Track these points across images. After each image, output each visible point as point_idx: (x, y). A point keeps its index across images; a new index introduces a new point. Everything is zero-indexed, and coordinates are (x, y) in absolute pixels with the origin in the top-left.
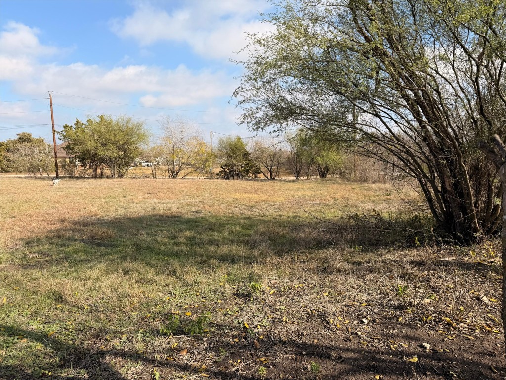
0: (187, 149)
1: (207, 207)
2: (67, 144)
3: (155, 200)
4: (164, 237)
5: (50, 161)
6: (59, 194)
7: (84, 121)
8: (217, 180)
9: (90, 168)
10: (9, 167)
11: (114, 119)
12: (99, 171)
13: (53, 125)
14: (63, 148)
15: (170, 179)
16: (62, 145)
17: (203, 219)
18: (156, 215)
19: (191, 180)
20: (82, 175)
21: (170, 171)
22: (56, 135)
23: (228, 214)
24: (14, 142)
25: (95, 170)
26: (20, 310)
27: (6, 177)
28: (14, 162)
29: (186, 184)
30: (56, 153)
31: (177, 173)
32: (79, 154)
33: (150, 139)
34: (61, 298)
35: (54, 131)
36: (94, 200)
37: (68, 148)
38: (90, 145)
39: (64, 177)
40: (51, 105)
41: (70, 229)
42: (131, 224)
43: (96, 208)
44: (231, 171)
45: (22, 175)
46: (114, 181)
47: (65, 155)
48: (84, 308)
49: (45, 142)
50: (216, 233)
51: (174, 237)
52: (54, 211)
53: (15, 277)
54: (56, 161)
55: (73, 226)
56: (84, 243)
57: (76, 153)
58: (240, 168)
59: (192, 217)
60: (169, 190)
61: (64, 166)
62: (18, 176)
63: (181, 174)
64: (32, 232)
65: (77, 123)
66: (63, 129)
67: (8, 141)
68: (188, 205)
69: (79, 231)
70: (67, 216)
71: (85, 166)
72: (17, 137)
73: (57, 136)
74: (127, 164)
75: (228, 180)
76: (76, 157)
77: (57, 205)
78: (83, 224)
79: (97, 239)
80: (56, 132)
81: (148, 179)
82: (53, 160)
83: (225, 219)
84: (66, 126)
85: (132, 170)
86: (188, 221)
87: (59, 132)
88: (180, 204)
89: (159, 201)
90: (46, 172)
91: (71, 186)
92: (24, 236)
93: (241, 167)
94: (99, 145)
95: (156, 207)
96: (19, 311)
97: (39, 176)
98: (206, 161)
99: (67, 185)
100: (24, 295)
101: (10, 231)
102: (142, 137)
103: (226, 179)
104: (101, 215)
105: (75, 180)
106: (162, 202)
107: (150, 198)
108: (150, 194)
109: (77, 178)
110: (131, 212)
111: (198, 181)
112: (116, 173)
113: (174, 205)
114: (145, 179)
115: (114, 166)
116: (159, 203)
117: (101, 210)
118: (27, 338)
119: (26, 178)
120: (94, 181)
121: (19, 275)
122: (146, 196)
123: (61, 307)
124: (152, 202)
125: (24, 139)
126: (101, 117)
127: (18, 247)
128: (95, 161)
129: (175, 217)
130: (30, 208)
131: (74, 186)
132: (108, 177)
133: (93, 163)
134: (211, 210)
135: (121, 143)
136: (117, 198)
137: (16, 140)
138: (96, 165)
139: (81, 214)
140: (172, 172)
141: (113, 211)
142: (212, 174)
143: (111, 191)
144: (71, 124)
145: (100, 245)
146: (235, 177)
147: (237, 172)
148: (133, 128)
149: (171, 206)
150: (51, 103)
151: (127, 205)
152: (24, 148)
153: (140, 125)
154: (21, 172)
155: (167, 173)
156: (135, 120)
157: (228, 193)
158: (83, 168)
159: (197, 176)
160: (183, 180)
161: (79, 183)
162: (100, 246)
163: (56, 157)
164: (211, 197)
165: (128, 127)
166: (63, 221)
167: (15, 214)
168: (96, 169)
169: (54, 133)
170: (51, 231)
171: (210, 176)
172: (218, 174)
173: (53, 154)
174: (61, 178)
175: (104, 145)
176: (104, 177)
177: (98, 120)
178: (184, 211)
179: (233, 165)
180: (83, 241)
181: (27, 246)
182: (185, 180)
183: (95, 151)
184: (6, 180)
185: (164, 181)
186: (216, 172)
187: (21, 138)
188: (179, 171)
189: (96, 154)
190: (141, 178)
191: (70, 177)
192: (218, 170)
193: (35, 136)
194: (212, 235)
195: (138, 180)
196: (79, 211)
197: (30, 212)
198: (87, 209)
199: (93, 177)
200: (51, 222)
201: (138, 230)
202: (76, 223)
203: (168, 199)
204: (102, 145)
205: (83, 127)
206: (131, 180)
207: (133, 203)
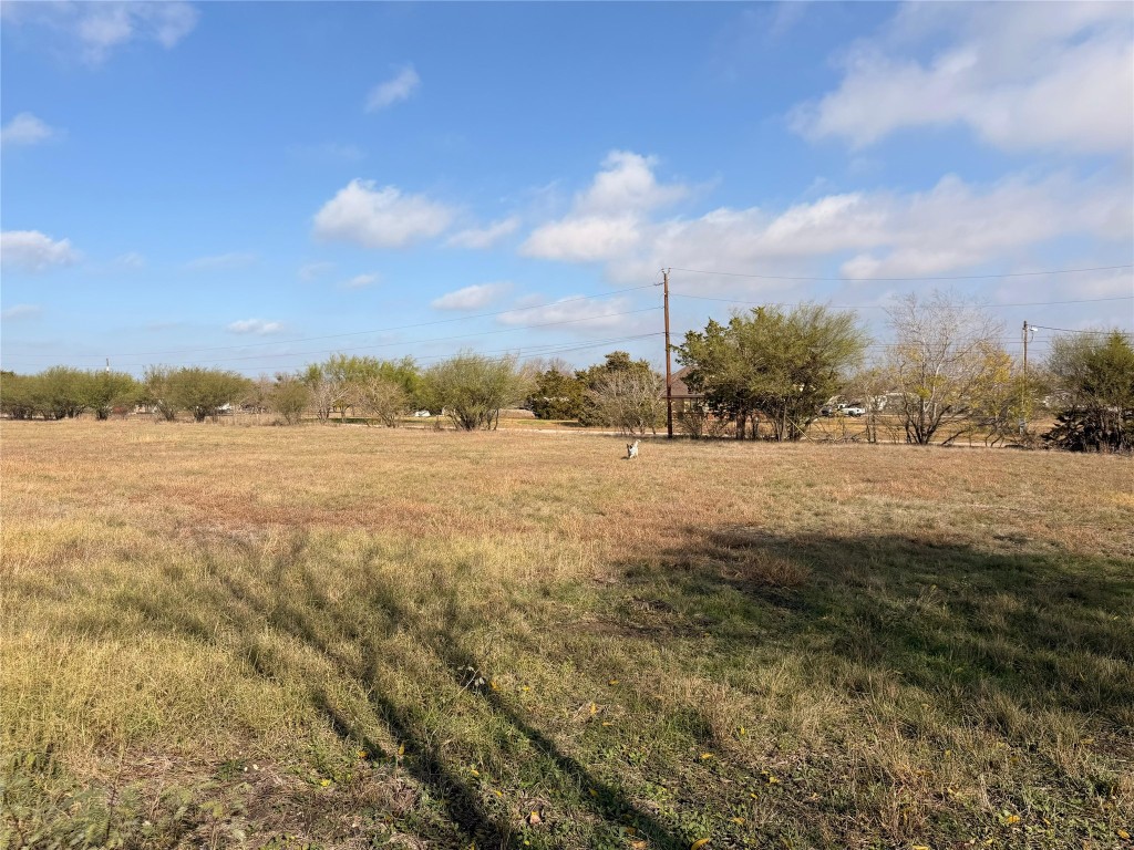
0: (958, 373)
1: (1039, 528)
2: (688, 371)
3: (885, 499)
4: (941, 604)
5: (658, 405)
6: (676, 471)
7: (724, 323)
8: (1044, 452)
9: (731, 419)
10: (590, 416)
11: (787, 313)
12: (748, 425)
13: (667, 335)
14: (682, 379)
15: (910, 446)
16: (681, 372)
17: (1042, 563)
18: (897, 537)
19: (968, 449)
20: (716, 435)
21: (912, 428)
22: (671, 353)
23: (1117, 556)
24: (601, 370)
25: (742, 424)
26: (624, 746)
27: (586, 436)
28: (599, 408)
29: (957, 461)
30: (669, 389)
31: (930, 433)
32: (711, 391)
33: (866, 352)
34: (711, 736)
35: (668, 346)
36: (744, 488)
37: (691, 379)
38: (733, 371)
39: (682, 437)
40: (666, 296)
41: (707, 551)
42: (841, 554)
43: (754, 508)
44: (1088, 430)
45: (611, 432)
46: (780, 448)
47: (686, 393)
48: (765, 779)
49: (650, 368)
50: (1102, 614)
51: (968, 609)
52: (670, 506)
53: (610, 654)
54: (669, 404)
55: (712, 546)
56: (739, 589)
57: (706, 388)
58: (1120, 420)
59: (1002, 552)
60: (916, 473)
61: (680, 415)
62: (605, 433)
63: (941, 435)
64: (635, 548)
65: (711, 326)
66: (685, 340)
67: (592, 370)
68: (979, 518)
69: (724, 557)
70: (696, 521)
71: (720, 415)
72: (604, 362)
73: (674, 355)
74: (809, 410)
75: (1079, 454)
76: (708, 397)
77: (675, 494)
78: (732, 543)
79: (768, 583)
80: (671, 349)
81: (857, 445)
82: (663, 403)
83: (1113, 569)
84: (690, 335)
85: (818, 426)
86: (994, 565)
87: (677, 348)
88: (957, 512)
89: (895, 500)
90: (651, 426)
91: (696, 455)
92: (621, 557)
93: (1125, 418)
94: (752, 369)
95: (894, 518)
96: (622, 748)
97: (638, 433)
98: (1013, 401)
99: (688, 454)
100: (631, 706)
101: (595, 542)
102: (847, 348)
103: (1073, 449)
104: (767, 524)
105: (702, 442)
106: (907, 503)
107: (871, 493)
108: (869, 481)
109: (707, 439)
110: (834, 523)
111: (989, 453)
112: (785, 429)
113: (939, 514)
114: (851, 446)
115: (781, 416)
116: (899, 506)
117: (764, 512)
118: (645, 838)
119: (616, 436)
120: (740, 447)
121: (616, 648)
122: (862, 485)
123: (710, 760)
124: (881, 503)
125: (617, 363)
126: (759, 312)
127: (612, 580)
128: (743, 404)
129: (951, 547)
130: (628, 498)
131: (701, 455)
132: (767, 439)
133: (738, 408)
134: (1054, 535)
135: (800, 363)
136: (793, 486)
137: (603, 367)
138: (744, 413)
139: (724, 517)
140: (917, 430)
141: (792, 518)
142: (1029, 437)
143: (778, 469)
144: (700, 329)
145: (776, 600)
146: (1103, 445)
147: (1109, 433)
148: (827, 330)
149: (932, 515)
150: (666, 291)
151: (821, 506)
152: (616, 381)
153: (843, 323)
154: (608, 426)
155: (903, 432)
156: (834, 311)
157: (1093, 489)
158: (717, 419)
159: (986, 440)
160: (946, 450)
161: (711, 450)
162: (776, 604)
163: (669, 397)
164: (1045, 500)
165: (815, 328)
166: (690, 531)
167: (603, 509)
168: (744, 421)
169: (668, 351)
170: (667, 552)
171: (1026, 441)
172: (1046, 437)
173: (663, 392)
174: (676, 438)
175: (763, 370)
176: (759, 439)
177: (753, 318)
178: (974, 534)
179: (1098, 412)
180: (736, 585)
181: (629, 580)
182: (952, 450)
183: (744, 383)
184: (586, 440)
185: (894, 451)
186: (1039, 433)
187: (611, 363)
188: (935, 428)
189: (746, 390)
190: (841, 442)
191: (692, 437)
192: (1048, 424)
193: (634, 358)
194: (1091, 619)
195: (834, 446)
196: (719, 511)
197: (629, 505)
198: (736, 507)
199: (737, 439)
200: (666, 531)
201: (864, 575)
202: (717, 539)
203: (919, 496)
204: (759, 370)
205: (722, 334)
206: (817, 447)
207: (834, 500)
